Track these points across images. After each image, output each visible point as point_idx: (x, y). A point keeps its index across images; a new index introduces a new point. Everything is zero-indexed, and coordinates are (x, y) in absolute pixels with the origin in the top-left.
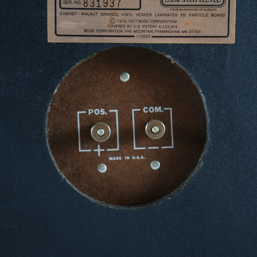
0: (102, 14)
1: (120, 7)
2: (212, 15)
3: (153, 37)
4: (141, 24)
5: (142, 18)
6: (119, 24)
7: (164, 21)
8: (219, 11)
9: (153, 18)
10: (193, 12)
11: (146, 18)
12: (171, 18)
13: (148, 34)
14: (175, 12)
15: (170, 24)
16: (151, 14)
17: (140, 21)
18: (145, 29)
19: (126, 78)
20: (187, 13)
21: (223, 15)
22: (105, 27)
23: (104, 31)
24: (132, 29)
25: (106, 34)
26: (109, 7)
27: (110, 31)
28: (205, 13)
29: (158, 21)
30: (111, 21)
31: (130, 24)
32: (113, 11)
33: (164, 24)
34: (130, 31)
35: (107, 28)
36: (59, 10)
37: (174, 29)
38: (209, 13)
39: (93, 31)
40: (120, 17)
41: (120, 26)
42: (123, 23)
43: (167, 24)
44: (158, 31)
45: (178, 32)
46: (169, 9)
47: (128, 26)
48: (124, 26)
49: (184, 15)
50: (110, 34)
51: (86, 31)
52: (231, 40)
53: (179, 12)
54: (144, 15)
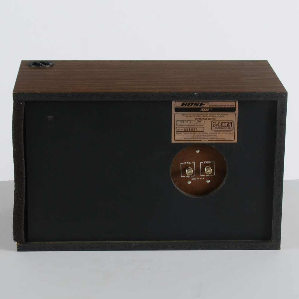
0: (191, 133)
1: (197, 131)
2: (229, 133)
3: (208, 140)
4: (204, 136)
5: (204, 134)
6: (196, 136)
7: (212, 135)
8: (231, 132)
9: (208, 134)
10: (222, 132)
11: (206, 134)
12: (215, 134)
13: (207, 139)
14: (216, 132)
15: (214, 136)
16: (207, 133)
17: (204, 135)
18: (205, 138)
19: (198, 151)
20: (220, 132)
21: (233, 133)
22: (192, 137)
23: (191, 139)
24: (201, 138)
25: (192, 140)
26: (193, 131)
27: (193, 139)
28: (226, 132)
29: (210, 135)
30: (194, 135)
31: (200, 136)
32: (195, 132)
33: (212, 136)
34: (200, 139)
35: (192, 138)
36: (176, 132)
37: (216, 138)
38: (228, 132)
39: (187, 139)
40: (197, 134)
41: (197, 137)
42: (198, 136)
43: (213, 136)
44: (210, 139)
45: (217, 139)
46: (214, 131)
47: (200, 137)
48: (198, 137)
49: (219, 133)
50: (193, 140)
51: (185, 139)
52: (236, 141)
53: (217, 132)
54: (205, 133)
